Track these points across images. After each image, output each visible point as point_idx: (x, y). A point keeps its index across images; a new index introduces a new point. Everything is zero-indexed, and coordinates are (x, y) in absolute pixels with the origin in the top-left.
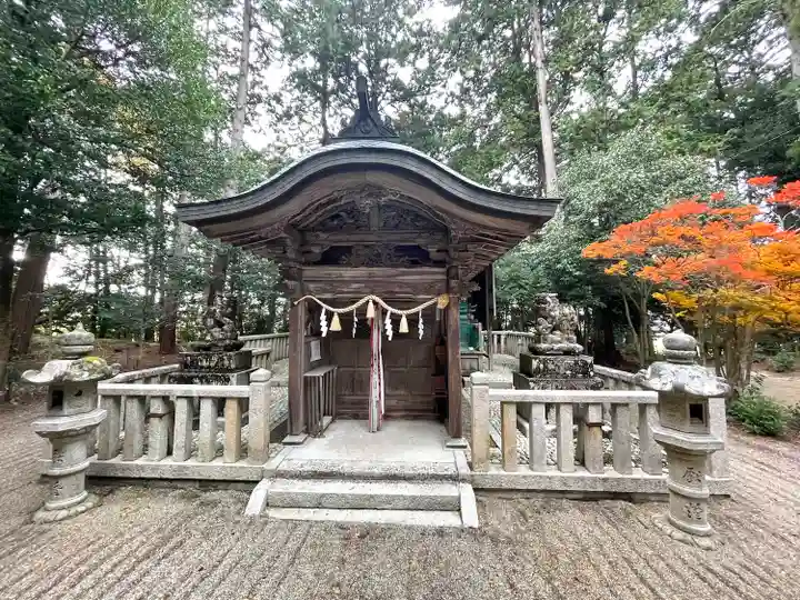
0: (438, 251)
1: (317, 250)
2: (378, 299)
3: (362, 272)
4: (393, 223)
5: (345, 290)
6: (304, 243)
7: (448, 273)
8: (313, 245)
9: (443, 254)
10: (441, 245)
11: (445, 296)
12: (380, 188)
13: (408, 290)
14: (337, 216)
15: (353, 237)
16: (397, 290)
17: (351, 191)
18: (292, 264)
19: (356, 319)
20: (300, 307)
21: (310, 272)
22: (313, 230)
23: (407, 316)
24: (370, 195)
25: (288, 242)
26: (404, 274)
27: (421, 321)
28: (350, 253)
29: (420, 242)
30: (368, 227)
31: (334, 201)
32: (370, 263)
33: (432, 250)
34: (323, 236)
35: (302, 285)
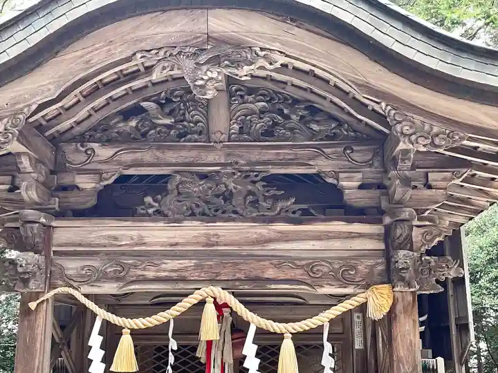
0: (361, 187)
1: (87, 183)
2: (226, 297)
3: (191, 232)
4: (259, 125)
5: (150, 274)
6: (59, 167)
7: (387, 236)
8: (81, 172)
9: (375, 193)
10: (371, 174)
11: (385, 289)
12: (239, 45)
13: (297, 274)
14: (137, 111)
15: (171, 156)
16: (270, 273)
17: (174, 51)
18: (30, 213)
19: (173, 345)
20: (42, 315)
21: (68, 232)
22: (82, 139)
23: (296, 336)
24: (215, 61)
25: (25, 163)
26: (285, 237)
27: (328, 348)
28: (163, 191)
29: (322, 165)
30: (205, 133)
31: (134, 75)
32: (208, 212)
33: (349, 184)
34: (104, 152)
35: (49, 261)
